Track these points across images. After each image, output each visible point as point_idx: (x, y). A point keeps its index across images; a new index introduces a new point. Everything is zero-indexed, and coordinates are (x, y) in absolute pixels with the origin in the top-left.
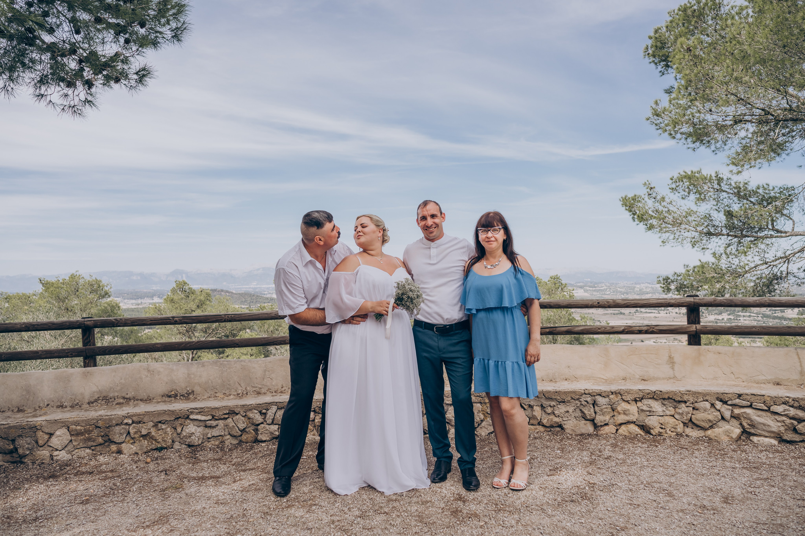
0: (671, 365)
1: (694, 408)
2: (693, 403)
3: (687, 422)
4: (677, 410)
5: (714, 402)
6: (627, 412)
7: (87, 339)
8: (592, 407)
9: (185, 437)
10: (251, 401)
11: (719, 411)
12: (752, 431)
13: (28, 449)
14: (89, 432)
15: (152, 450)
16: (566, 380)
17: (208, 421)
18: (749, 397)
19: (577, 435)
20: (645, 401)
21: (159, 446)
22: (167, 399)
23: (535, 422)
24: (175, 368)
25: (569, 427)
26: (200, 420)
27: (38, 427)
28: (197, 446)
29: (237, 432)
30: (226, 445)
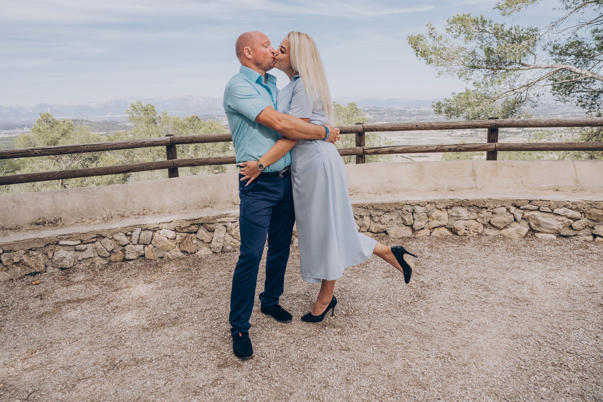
0: (473, 177)
1: (492, 213)
2: (492, 209)
3: (486, 224)
4: (479, 214)
5: (509, 207)
6: (440, 218)
8: (411, 215)
9: (57, 261)
10: (117, 225)
11: (513, 214)
12: (538, 229)
15: (26, 275)
16: (388, 192)
17: (77, 245)
18: (537, 203)
19: (399, 239)
20: (454, 209)
21: (33, 271)
22: (35, 227)
23: (365, 229)
24: (40, 197)
25: (392, 232)
26: (70, 245)
28: (69, 268)
29: (106, 254)
30: (97, 266)
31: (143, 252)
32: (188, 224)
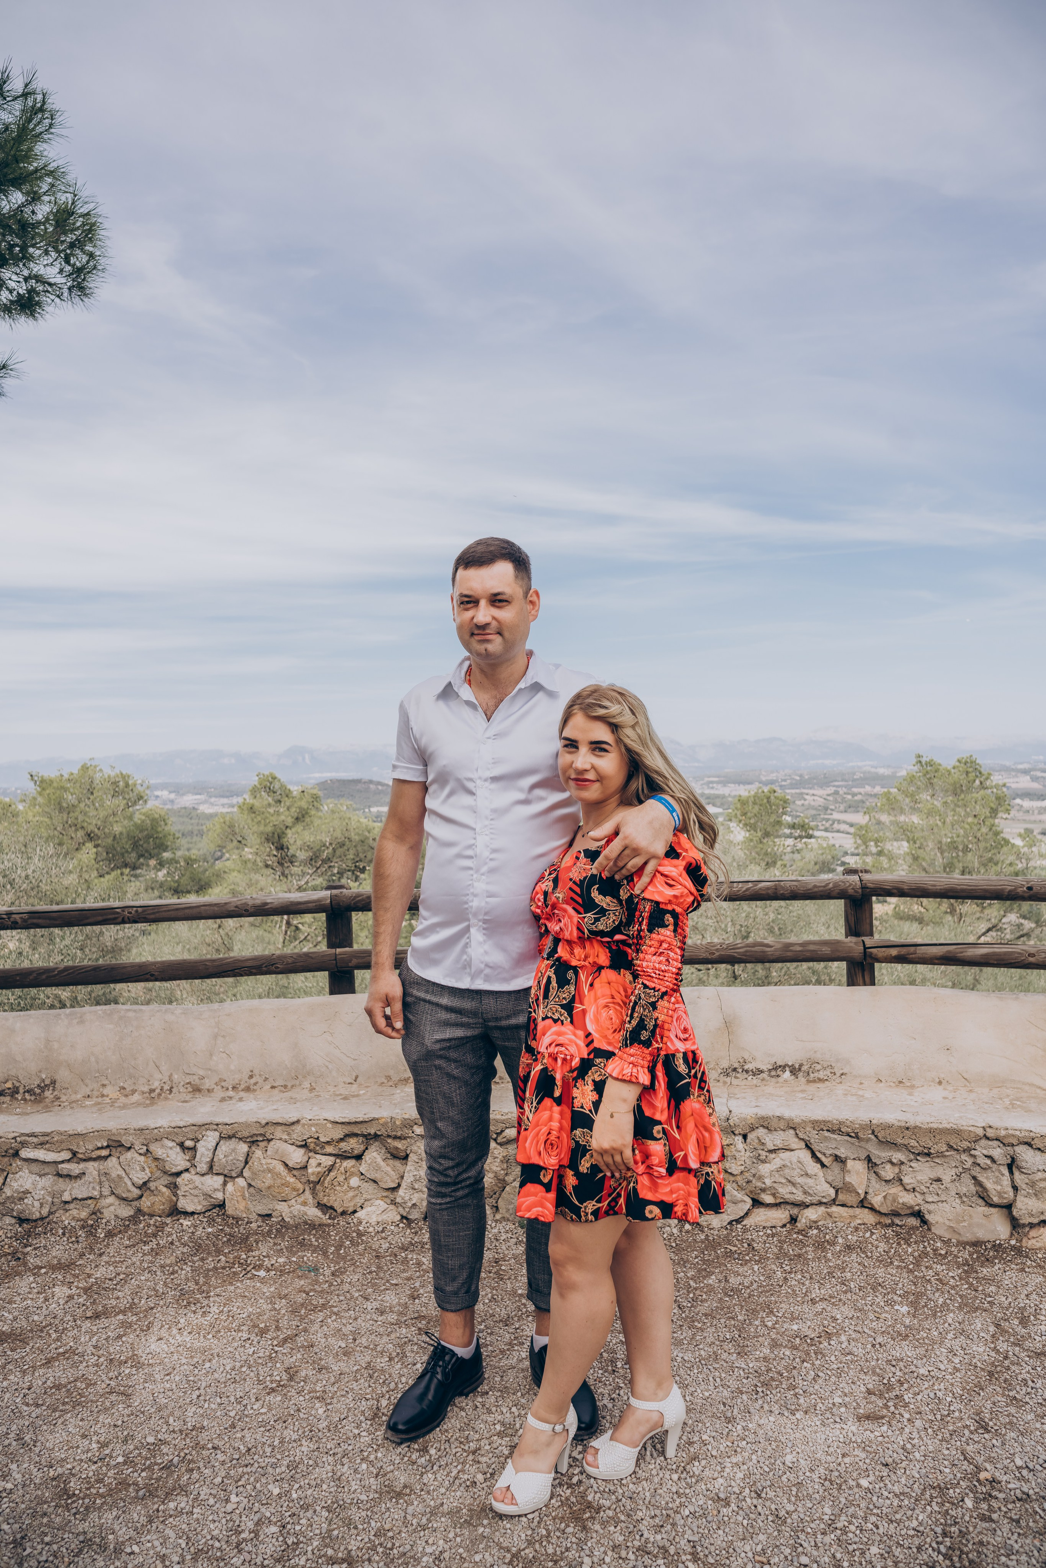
8: (1006, 1171)
9: (12, 1198)
10: (167, 1114)
16: (940, 1083)
17: (63, 1162)
19: (963, 1244)
23: (852, 1199)
25: (941, 1220)
26: (44, 1162)
28: (36, 1221)
29: (129, 1191)
30: (104, 1221)
31: (220, 1196)
32: (338, 1133)
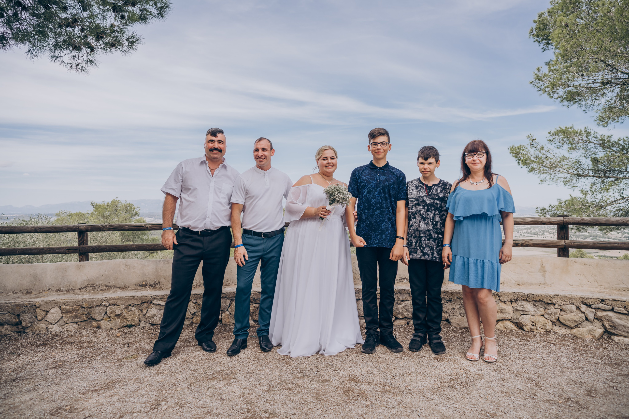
0: (542, 273)
1: (561, 310)
2: (560, 306)
3: (555, 321)
4: (546, 310)
5: (579, 305)
6: (504, 311)
7: (81, 240)
11: (584, 313)
12: (613, 331)
13: (29, 322)
14: (76, 311)
15: (124, 326)
18: (610, 302)
19: (461, 328)
20: (519, 303)
21: (129, 324)
22: (139, 288)
24: (146, 264)
25: (454, 321)
27: (37, 306)
